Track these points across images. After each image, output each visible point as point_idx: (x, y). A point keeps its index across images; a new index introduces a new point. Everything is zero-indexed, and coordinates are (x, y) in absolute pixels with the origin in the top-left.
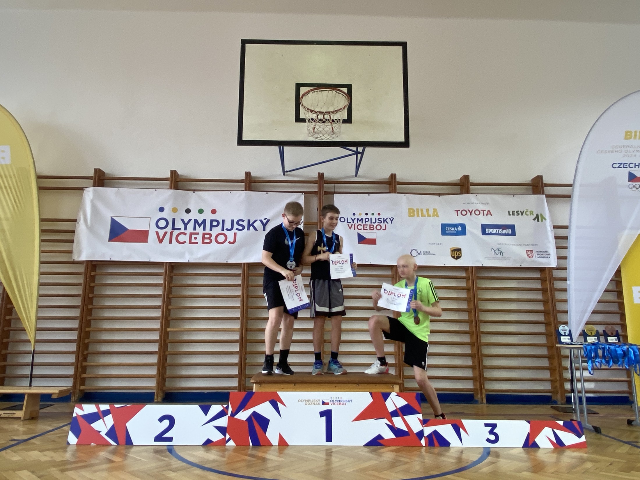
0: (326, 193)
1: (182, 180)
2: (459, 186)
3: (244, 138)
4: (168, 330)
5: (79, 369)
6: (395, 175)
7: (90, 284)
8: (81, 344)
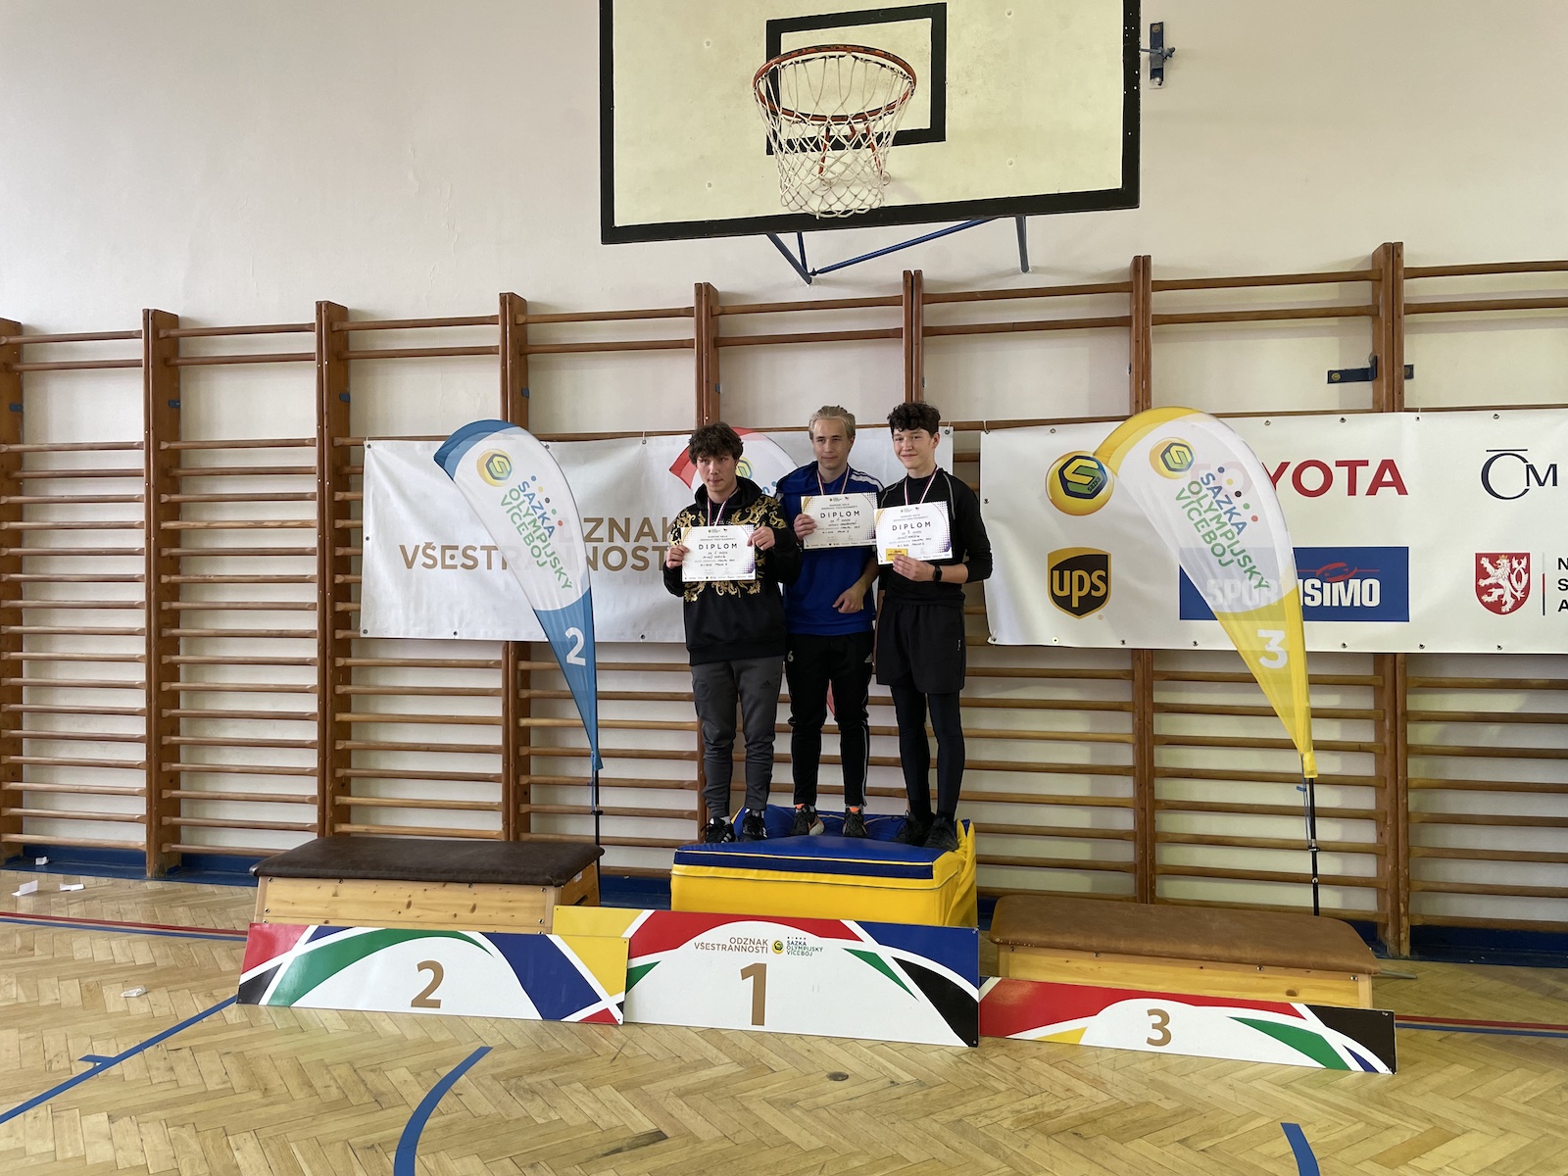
0: (930, 332)
1: (530, 320)
2: (1370, 282)
3: (617, 224)
4: (524, 722)
5: (329, 813)
6: (1146, 260)
7: (333, 606)
8: (327, 755)
